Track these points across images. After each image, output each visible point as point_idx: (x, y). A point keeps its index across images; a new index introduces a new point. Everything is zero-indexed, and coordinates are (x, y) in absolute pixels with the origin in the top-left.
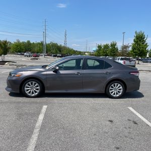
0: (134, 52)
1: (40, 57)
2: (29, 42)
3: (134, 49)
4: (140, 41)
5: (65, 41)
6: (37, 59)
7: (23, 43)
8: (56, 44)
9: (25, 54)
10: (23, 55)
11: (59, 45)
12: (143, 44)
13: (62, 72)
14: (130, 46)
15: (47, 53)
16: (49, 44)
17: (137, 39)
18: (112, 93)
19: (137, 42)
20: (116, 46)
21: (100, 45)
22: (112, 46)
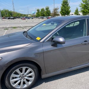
8: (8, 10)
12: (67, 6)
16: (2, 11)
19: (64, 5)
20: (49, 9)
21: (38, 9)
22: (46, 9)
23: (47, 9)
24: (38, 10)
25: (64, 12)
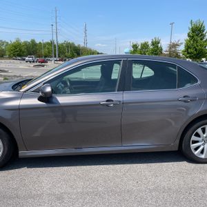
0: (188, 53)
1: (49, 63)
2: (33, 41)
3: (188, 47)
4: (197, 35)
5: (85, 40)
6: (43, 66)
7: (25, 43)
8: (73, 44)
9: (27, 58)
10: (24, 60)
11: (76, 45)
12: (202, 39)
13: (63, 100)
14: (181, 43)
15: (59, 57)
16: (62, 44)
17: (193, 32)
18: (196, 149)
19: (193, 37)
20: (159, 45)
21: (135, 43)
22: (153, 44)
23: (155, 44)
24: (135, 46)
25: (191, 53)
